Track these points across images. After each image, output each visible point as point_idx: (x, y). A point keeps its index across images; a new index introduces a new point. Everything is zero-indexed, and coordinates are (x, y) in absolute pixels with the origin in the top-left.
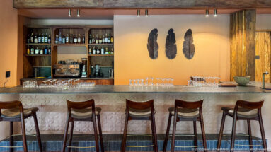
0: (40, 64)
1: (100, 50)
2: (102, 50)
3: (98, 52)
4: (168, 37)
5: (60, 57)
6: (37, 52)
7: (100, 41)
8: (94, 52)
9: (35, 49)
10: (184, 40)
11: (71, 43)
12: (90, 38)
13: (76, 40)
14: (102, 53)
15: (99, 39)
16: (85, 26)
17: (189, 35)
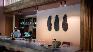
9: (21, 27)
10: (63, 21)
13: (30, 23)
17: (65, 17)
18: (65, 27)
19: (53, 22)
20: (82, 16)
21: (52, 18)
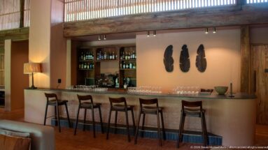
0: (89, 76)
1: (129, 65)
2: (131, 65)
3: (127, 66)
4: (182, 52)
5: (103, 71)
6: (85, 67)
7: (129, 58)
8: (124, 66)
9: (84, 65)
10: (196, 55)
11: (108, 59)
12: (121, 55)
13: (111, 57)
14: (131, 67)
15: (128, 55)
16: (118, 45)
17: (201, 50)
18: (202, 65)
19: (176, 56)
20: (246, 50)
21: (174, 49)
